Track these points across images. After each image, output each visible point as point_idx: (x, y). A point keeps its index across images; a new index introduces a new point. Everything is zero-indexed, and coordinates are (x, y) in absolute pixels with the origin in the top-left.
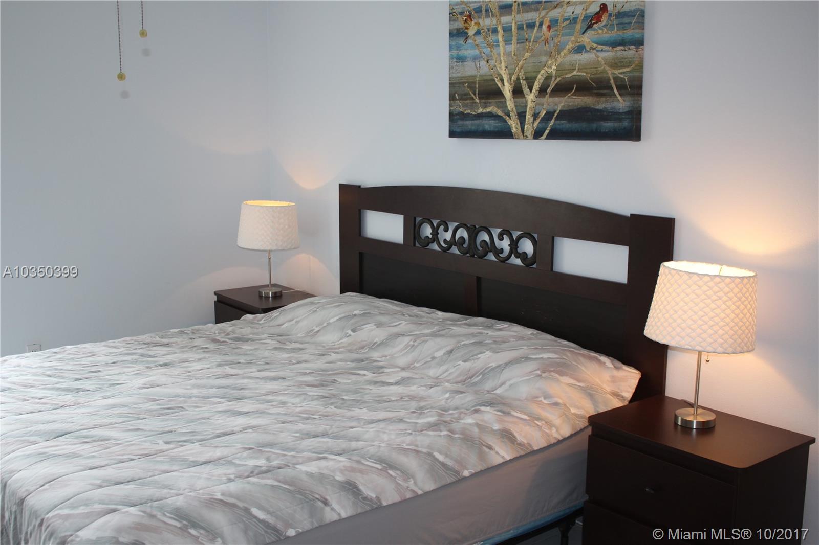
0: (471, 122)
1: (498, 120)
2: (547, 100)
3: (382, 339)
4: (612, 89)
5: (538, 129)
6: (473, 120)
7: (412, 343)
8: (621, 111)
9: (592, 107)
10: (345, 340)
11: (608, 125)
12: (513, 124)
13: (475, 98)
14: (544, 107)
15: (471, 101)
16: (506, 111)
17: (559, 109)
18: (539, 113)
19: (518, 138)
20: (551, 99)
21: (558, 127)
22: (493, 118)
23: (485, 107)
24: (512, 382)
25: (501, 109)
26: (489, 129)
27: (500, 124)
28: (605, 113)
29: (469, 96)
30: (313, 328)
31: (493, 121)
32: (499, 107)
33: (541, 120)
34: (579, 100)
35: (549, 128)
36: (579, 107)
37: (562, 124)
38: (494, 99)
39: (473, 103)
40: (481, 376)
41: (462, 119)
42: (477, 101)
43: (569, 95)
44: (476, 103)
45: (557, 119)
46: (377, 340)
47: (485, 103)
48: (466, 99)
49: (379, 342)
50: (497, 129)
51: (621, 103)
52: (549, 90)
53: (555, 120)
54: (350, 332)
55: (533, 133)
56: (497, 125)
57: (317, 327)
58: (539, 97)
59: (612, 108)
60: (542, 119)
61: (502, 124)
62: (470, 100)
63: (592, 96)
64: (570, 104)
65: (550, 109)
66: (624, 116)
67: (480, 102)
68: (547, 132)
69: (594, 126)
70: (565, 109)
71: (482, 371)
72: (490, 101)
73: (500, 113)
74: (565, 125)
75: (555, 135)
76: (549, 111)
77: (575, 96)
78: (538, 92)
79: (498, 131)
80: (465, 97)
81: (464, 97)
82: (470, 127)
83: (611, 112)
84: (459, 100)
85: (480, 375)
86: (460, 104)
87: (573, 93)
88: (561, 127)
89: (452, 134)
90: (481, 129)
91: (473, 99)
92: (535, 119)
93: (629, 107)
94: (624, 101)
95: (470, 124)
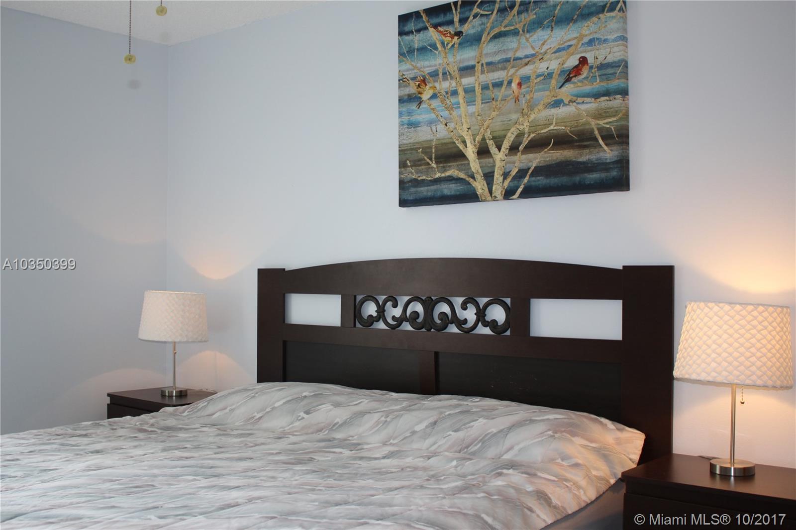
0: (426, 188)
1: (459, 183)
2: (520, 157)
3: (345, 418)
4: (596, 140)
5: (509, 189)
6: (430, 186)
8: (608, 161)
9: (574, 160)
10: (297, 424)
11: (594, 176)
12: (480, 186)
13: (431, 163)
14: (516, 165)
15: (427, 167)
16: (470, 174)
17: (534, 165)
18: (510, 171)
19: (485, 201)
20: (524, 157)
21: (533, 184)
22: (453, 182)
23: (445, 171)
24: (521, 446)
25: (463, 172)
26: (449, 194)
27: (462, 187)
28: (589, 165)
29: (423, 162)
30: (254, 415)
31: (453, 185)
32: (460, 170)
33: (512, 179)
34: (558, 154)
35: (522, 186)
36: (558, 161)
37: (539, 180)
38: (454, 162)
39: (429, 168)
40: (480, 444)
41: (415, 186)
42: (434, 165)
43: (546, 150)
44: (432, 168)
45: (532, 175)
46: (337, 420)
47: (444, 167)
48: (420, 165)
49: (340, 423)
50: (458, 193)
51: (608, 153)
52: (521, 148)
53: (529, 177)
54: (302, 414)
55: (503, 193)
56: (458, 188)
57: (257, 413)
58: (510, 156)
59: (597, 160)
60: (514, 178)
61: (465, 187)
62: (425, 165)
63: (573, 149)
64: (547, 159)
65: (524, 166)
66: (612, 166)
67: (437, 167)
68: (520, 190)
69: (577, 179)
70: (541, 165)
71: (480, 438)
72: (449, 164)
73: (462, 175)
74: (542, 181)
75: (530, 192)
76: (522, 168)
77: (553, 150)
78: (508, 150)
79: (460, 195)
80: (419, 163)
81: (417, 163)
82: (425, 194)
83: (597, 163)
84: (411, 166)
85: (479, 442)
86: (413, 171)
87: (551, 148)
88: (537, 183)
89: (403, 203)
90: (439, 194)
91: (429, 164)
92: (505, 179)
93: (618, 156)
94: (611, 150)
95: (424, 191)
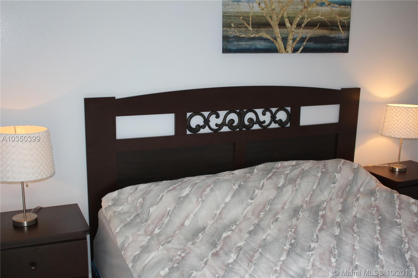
0: (245, 43)
1: (267, 42)
2: (302, 31)
4: (338, 27)
5: (295, 48)
6: (248, 41)
7: (294, 188)
8: (343, 38)
9: (328, 36)
11: (336, 45)
12: (280, 44)
13: (248, 27)
14: (300, 35)
15: (246, 29)
16: (273, 37)
17: (309, 36)
18: (296, 38)
19: (282, 53)
20: (304, 31)
21: (308, 46)
22: (263, 40)
23: (258, 33)
25: (269, 35)
26: (260, 47)
27: (268, 44)
28: (335, 39)
29: (243, 26)
31: (263, 42)
32: (267, 34)
33: (297, 42)
34: (321, 32)
35: (302, 47)
36: (321, 35)
37: (311, 45)
38: (264, 29)
39: (247, 30)
41: (238, 41)
42: (251, 29)
43: (315, 29)
44: (249, 30)
45: (308, 41)
47: (257, 31)
48: (241, 28)
50: (266, 48)
51: (342, 34)
52: (303, 26)
53: (306, 42)
55: (292, 50)
56: (266, 45)
58: (297, 29)
59: (338, 37)
60: (298, 42)
61: (271, 44)
62: (244, 28)
63: (328, 30)
64: (316, 34)
65: (304, 36)
66: (344, 41)
67: (253, 30)
68: (301, 49)
69: (329, 45)
70: (312, 36)
73: (268, 37)
74: (312, 45)
76: (303, 37)
77: (319, 29)
78: (296, 26)
79: (267, 49)
80: (241, 26)
81: (239, 26)
82: (244, 46)
83: (338, 39)
84: (234, 27)
86: (236, 31)
87: (317, 28)
88: (310, 46)
90: (253, 47)
91: (247, 27)
92: (293, 42)
93: (347, 36)
94: (344, 33)
95: (244, 44)
